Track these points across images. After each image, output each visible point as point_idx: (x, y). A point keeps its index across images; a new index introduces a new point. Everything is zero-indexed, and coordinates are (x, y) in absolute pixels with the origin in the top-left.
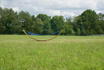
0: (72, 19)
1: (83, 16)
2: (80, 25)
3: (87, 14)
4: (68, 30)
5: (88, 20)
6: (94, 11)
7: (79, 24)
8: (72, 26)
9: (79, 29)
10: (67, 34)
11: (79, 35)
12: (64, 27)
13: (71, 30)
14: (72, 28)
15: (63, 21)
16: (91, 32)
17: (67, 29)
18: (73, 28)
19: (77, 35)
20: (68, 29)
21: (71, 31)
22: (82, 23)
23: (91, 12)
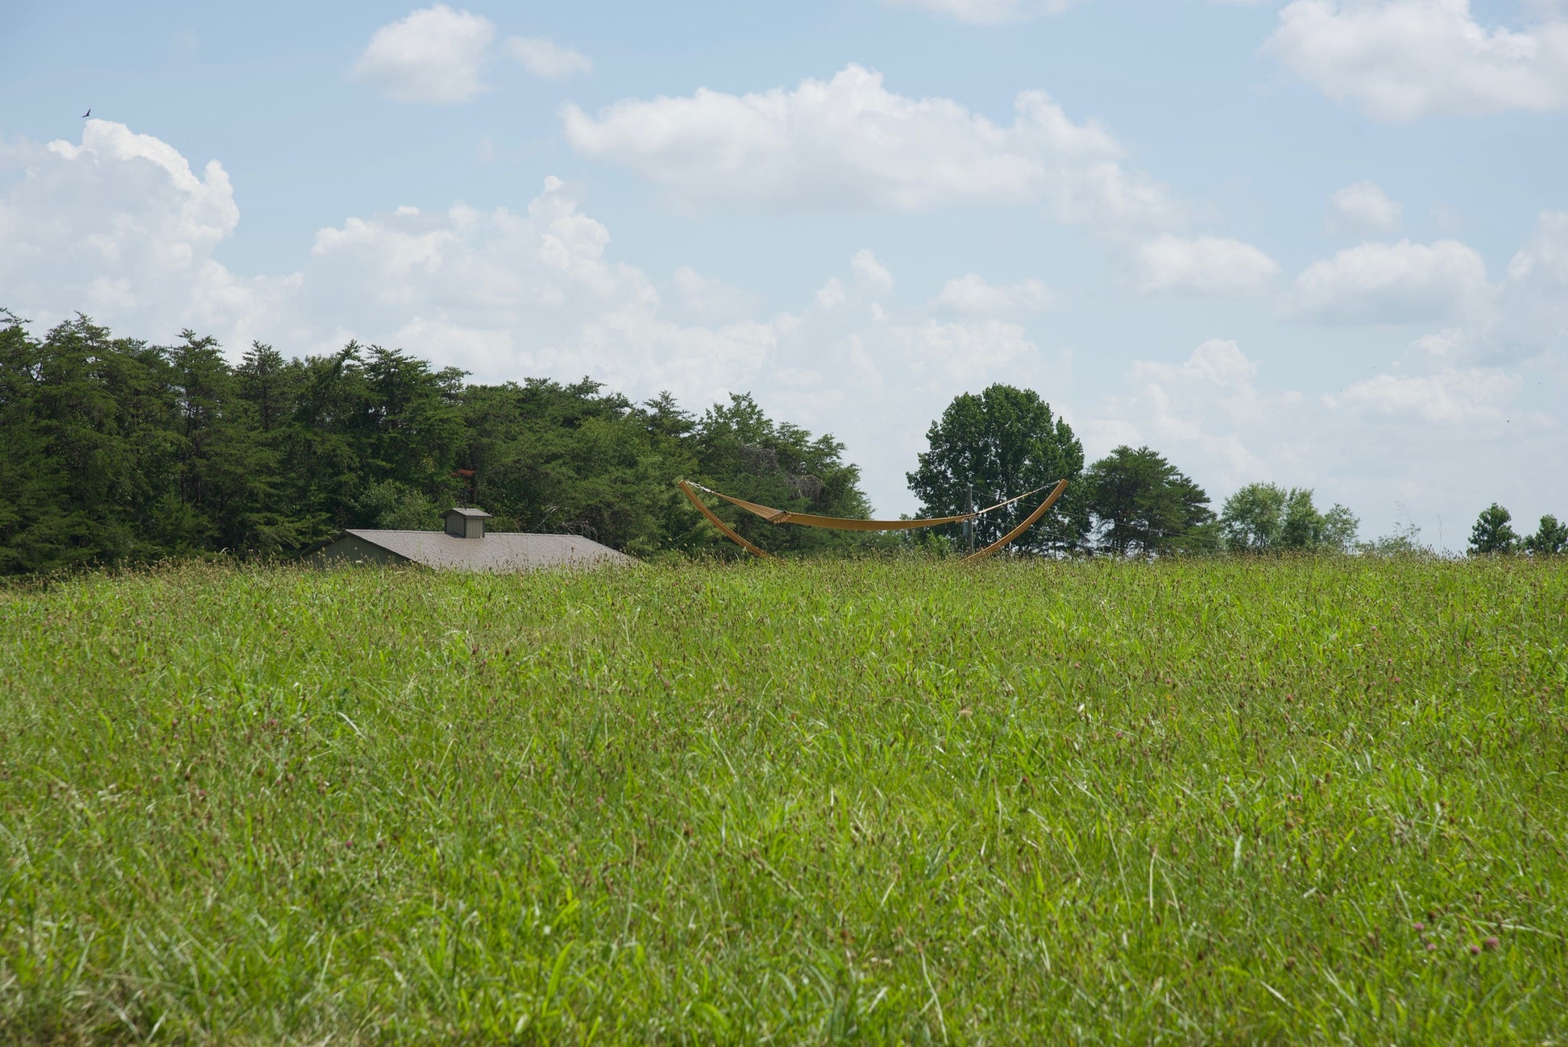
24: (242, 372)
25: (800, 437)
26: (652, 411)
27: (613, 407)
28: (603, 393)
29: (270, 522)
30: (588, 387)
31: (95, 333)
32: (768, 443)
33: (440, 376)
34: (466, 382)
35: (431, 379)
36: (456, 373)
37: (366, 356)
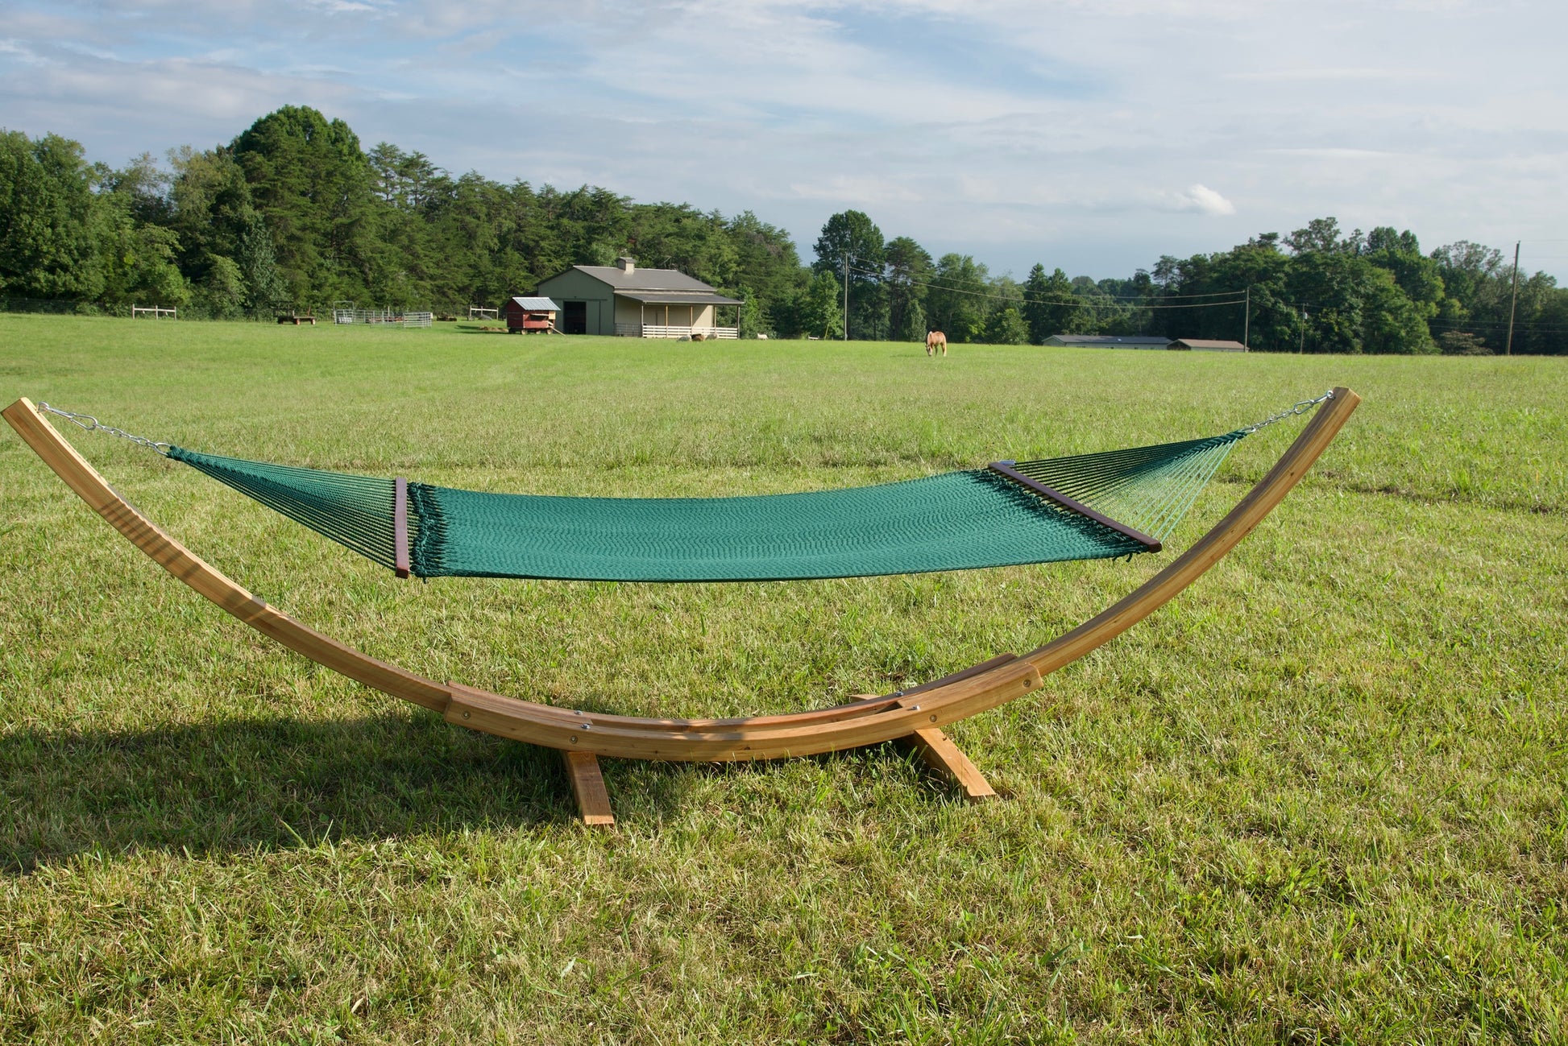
0: (165, 178)
1: (259, 158)
2: (240, 227)
3: (285, 142)
4: (135, 266)
5: (303, 194)
6: (339, 126)
7: (228, 219)
8: (172, 236)
9: (227, 266)
10: (128, 302)
11: (231, 316)
12: (95, 243)
13: (161, 267)
14: (168, 252)
15: (81, 191)
16: (327, 290)
17: (120, 254)
18: (175, 250)
19: (216, 313)
20: (130, 259)
21: (162, 276)
22: (248, 212)
23: (318, 128)
24: (540, 196)
25: (771, 229)
26: (711, 217)
27: (695, 215)
28: (692, 209)
29: (550, 261)
30: (685, 206)
31: (479, 178)
32: (759, 232)
33: (622, 200)
34: (633, 202)
35: (618, 201)
36: (629, 199)
37: (591, 191)
